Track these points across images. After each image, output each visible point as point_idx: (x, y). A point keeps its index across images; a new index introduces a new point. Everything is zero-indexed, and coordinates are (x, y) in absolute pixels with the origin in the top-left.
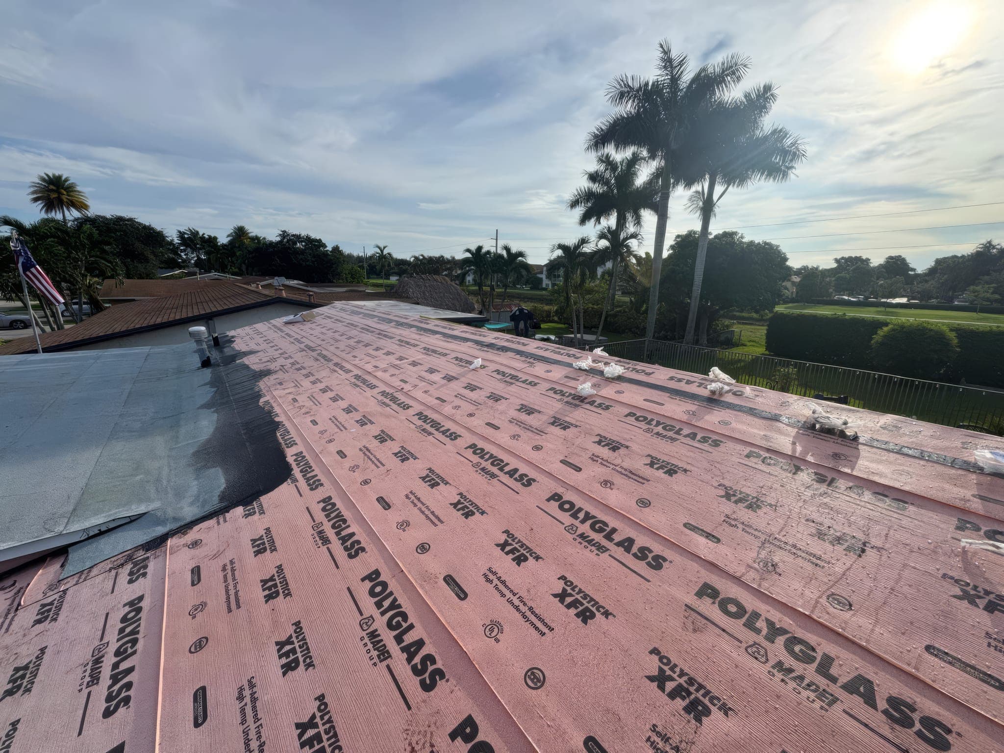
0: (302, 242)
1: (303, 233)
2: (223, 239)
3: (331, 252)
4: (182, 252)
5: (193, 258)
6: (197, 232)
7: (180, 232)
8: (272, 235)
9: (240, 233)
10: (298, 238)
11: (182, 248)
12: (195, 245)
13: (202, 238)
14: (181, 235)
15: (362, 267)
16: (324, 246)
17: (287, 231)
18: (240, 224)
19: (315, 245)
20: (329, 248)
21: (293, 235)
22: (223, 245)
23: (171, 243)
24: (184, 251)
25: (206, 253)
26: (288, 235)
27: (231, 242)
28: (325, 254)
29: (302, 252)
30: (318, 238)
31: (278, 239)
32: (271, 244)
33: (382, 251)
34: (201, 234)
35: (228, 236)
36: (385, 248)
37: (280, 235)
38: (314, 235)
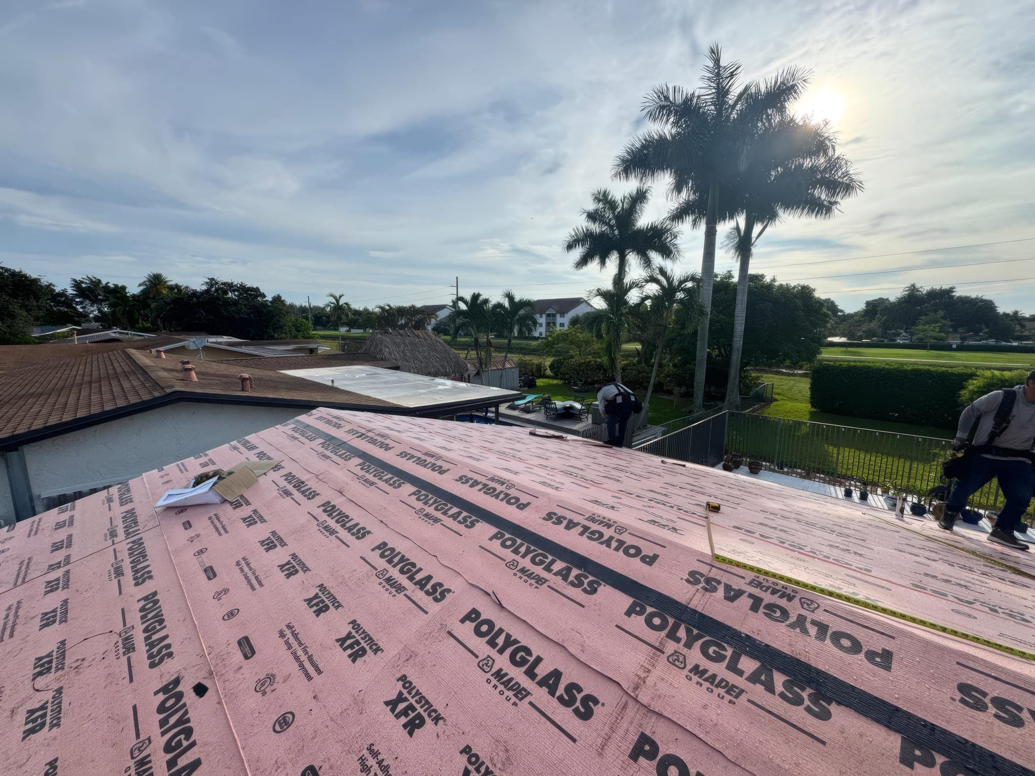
0: (234, 291)
1: (237, 281)
2: (134, 289)
3: (271, 302)
4: (77, 303)
5: (93, 311)
6: (100, 281)
7: (75, 280)
8: (198, 284)
9: (156, 281)
10: (230, 286)
11: (78, 300)
12: (96, 297)
13: (106, 288)
14: (77, 285)
15: (307, 318)
16: (264, 296)
17: (215, 278)
18: (156, 271)
19: (250, 295)
20: (269, 298)
21: (224, 284)
22: (134, 296)
23: (63, 294)
24: (81, 303)
25: (110, 306)
26: (217, 283)
27: (143, 292)
28: (264, 305)
29: (235, 303)
30: (255, 287)
31: (204, 288)
32: (195, 293)
33: (338, 301)
34: (104, 282)
35: (140, 285)
36: (340, 297)
37: (207, 283)
38: (250, 283)
